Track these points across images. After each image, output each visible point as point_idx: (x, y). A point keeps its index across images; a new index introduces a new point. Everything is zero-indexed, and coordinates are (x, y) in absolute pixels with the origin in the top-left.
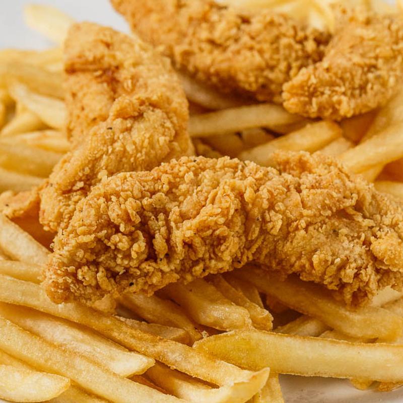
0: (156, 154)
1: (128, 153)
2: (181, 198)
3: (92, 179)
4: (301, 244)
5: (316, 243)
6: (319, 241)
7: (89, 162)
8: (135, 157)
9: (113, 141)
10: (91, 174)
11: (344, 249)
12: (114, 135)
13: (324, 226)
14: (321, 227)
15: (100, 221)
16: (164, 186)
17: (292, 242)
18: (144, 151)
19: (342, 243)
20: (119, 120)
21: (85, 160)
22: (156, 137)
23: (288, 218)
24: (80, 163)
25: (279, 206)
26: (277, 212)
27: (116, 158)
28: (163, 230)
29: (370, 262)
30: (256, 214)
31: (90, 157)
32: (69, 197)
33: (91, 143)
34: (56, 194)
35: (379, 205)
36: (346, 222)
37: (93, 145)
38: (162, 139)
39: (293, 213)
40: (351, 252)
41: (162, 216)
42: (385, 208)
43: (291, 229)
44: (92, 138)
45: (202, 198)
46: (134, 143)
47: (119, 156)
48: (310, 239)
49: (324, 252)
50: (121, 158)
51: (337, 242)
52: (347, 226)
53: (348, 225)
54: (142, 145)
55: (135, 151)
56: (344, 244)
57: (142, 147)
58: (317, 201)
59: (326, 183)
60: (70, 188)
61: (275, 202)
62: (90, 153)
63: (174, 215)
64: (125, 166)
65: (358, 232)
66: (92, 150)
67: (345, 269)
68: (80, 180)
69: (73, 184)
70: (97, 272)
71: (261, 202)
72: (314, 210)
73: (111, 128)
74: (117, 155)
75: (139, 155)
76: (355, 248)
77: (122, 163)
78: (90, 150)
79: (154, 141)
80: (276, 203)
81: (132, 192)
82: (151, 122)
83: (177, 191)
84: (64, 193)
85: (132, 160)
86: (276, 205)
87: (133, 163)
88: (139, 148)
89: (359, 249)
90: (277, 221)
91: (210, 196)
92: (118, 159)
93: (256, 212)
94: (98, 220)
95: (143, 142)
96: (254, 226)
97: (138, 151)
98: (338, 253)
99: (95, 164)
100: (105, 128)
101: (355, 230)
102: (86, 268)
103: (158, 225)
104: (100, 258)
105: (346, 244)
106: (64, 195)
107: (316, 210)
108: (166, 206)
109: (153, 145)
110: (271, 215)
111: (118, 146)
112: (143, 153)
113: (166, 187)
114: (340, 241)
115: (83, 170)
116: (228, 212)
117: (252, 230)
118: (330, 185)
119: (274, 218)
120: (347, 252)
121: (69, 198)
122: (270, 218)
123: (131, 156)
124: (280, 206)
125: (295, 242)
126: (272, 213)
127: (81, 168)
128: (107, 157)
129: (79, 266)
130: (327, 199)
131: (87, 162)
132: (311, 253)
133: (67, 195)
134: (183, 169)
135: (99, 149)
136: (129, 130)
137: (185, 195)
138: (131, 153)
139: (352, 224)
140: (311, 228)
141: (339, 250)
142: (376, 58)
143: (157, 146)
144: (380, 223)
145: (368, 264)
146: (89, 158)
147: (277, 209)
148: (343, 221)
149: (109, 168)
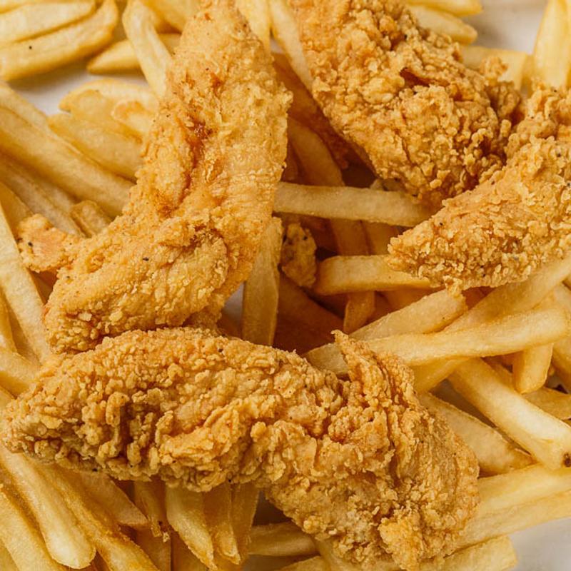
0: (190, 307)
1: (155, 299)
2: (182, 399)
3: (104, 315)
4: (297, 502)
5: (315, 506)
6: (319, 504)
7: (106, 295)
8: (162, 307)
9: (144, 278)
10: (103, 310)
11: (347, 519)
12: (148, 269)
13: (334, 488)
14: (329, 489)
15: (75, 405)
16: (167, 380)
17: (288, 495)
18: (175, 300)
19: (348, 511)
20: (162, 249)
21: (101, 293)
22: (197, 286)
23: (293, 469)
24: (93, 295)
25: (287, 454)
26: (283, 459)
27: (139, 300)
28: (143, 438)
29: (372, 541)
30: (258, 453)
31: (108, 291)
32: (72, 323)
33: (116, 275)
34: (58, 313)
35: (418, 467)
36: (365, 484)
37: (117, 278)
38: (202, 293)
39: (301, 466)
40: (353, 525)
41: (150, 417)
42: (422, 474)
43: (291, 483)
44: (119, 268)
45: (205, 412)
46: (167, 289)
47: (143, 299)
48: (310, 500)
49: (321, 518)
50: (145, 301)
51: (342, 508)
52: (364, 490)
53: (366, 489)
54: (176, 293)
55: (164, 300)
56: (349, 514)
57: (175, 296)
58: (333, 462)
59: (358, 436)
60: (76, 313)
61: (285, 446)
62: (110, 287)
63: (162, 425)
64: (147, 311)
65: (374, 501)
66: (113, 284)
67: (339, 541)
68: (90, 312)
69: (80, 312)
70: (58, 451)
71: (268, 443)
72: (326, 471)
73: (147, 260)
74: (142, 297)
75: (167, 305)
76: (361, 522)
77: (144, 307)
78: (111, 282)
79: (192, 291)
80: (286, 448)
81: (124, 381)
82: (199, 263)
83: (181, 389)
84: (68, 315)
85: (157, 308)
86: (285, 450)
87: (156, 312)
88: (171, 297)
89: (363, 526)
90: (279, 470)
91: (214, 413)
92: (142, 302)
93: (259, 449)
94: (73, 403)
95: (178, 289)
96: (251, 464)
97: (168, 299)
98: (338, 522)
99: (113, 299)
100: (140, 258)
101: (371, 498)
102: (46, 444)
103: (139, 429)
104: (65, 438)
105: (352, 514)
106: (67, 318)
107: (328, 471)
108: (161, 404)
109: (188, 296)
110: (275, 459)
111: (146, 287)
112: (174, 303)
113: (169, 382)
114: (347, 508)
115: (96, 302)
116: (222, 448)
117: (247, 467)
118: (362, 438)
119: (277, 466)
120: (349, 524)
121: (71, 325)
122: (273, 462)
123: (157, 304)
124: (289, 454)
125: (292, 497)
126: (277, 458)
127: (94, 300)
128: (128, 297)
129: (38, 439)
130: (348, 460)
131: (102, 295)
132: (306, 513)
133: (70, 320)
134: (199, 363)
135: (121, 285)
136: (169, 265)
137: (188, 397)
138: (158, 301)
139: (371, 489)
140: (315, 489)
141: (341, 519)
142: (525, 232)
143: (194, 299)
144: (408, 494)
145: (368, 543)
146: (107, 293)
147: (284, 455)
148: (362, 482)
149: (126, 310)
